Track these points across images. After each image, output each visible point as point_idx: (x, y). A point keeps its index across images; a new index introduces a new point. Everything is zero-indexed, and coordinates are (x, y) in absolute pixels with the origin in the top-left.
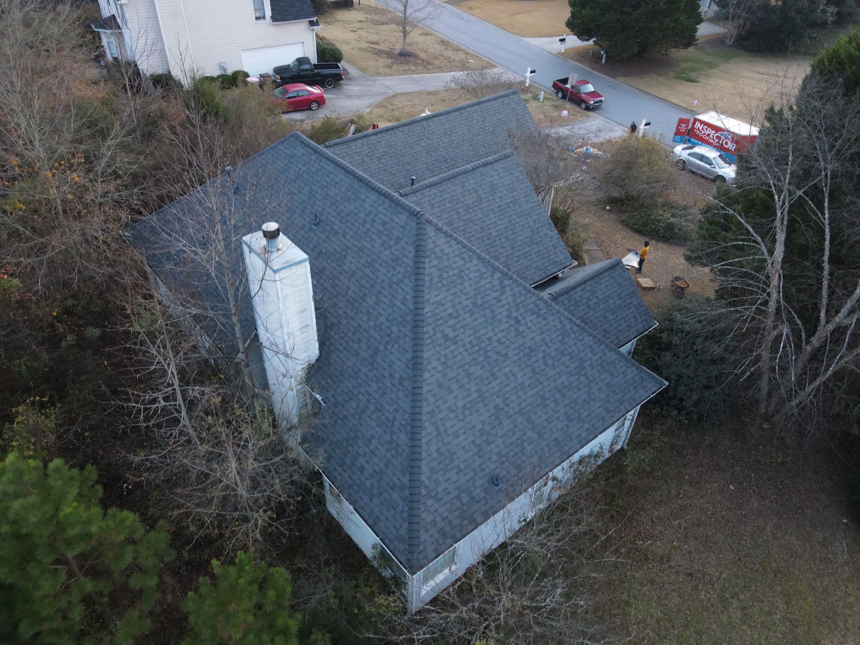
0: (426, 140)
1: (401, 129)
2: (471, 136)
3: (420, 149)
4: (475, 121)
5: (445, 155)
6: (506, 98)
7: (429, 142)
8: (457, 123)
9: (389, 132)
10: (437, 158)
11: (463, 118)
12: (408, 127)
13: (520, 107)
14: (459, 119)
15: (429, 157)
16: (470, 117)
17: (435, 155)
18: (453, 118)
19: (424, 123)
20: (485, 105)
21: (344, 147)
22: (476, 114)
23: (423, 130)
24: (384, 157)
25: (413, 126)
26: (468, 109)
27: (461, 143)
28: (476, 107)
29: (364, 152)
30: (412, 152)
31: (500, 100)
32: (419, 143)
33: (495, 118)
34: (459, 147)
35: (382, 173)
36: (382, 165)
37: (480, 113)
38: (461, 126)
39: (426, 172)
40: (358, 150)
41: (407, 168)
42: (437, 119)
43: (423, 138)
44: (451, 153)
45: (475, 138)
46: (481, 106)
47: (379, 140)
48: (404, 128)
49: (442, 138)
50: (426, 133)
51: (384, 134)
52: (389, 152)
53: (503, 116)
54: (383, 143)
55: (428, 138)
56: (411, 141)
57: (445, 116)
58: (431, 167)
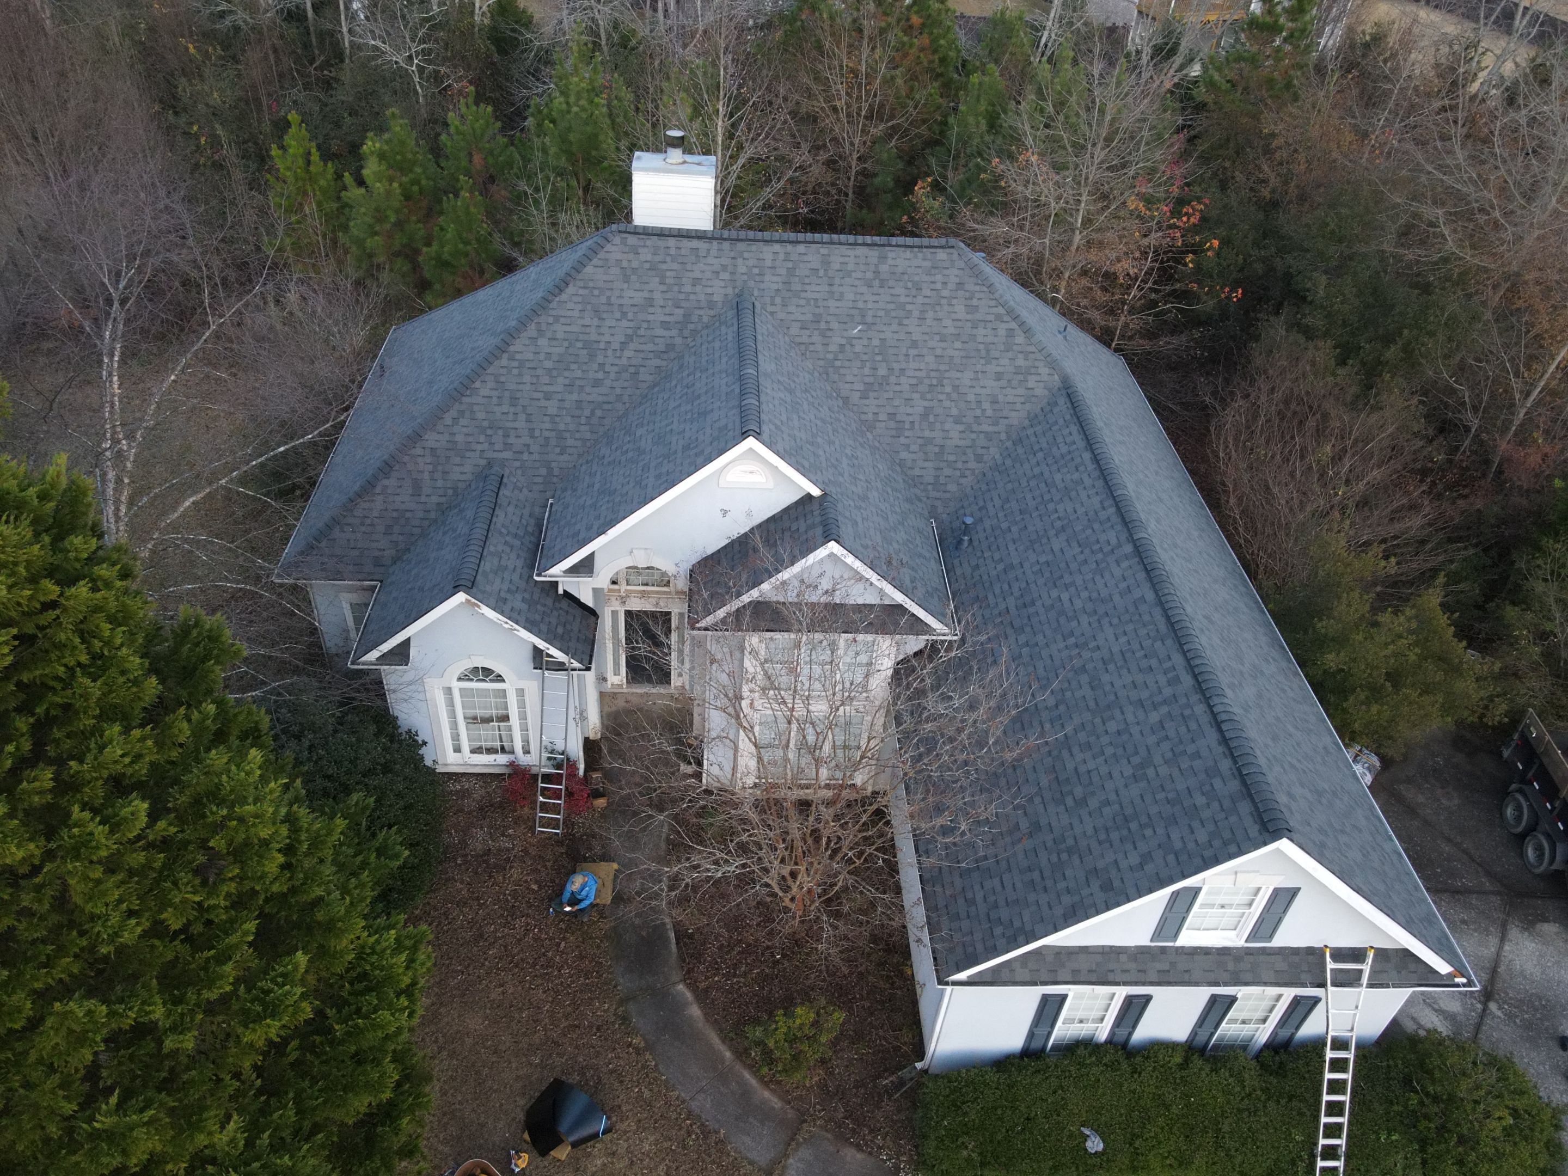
0: (1080, 558)
1: (1110, 502)
2: (1089, 666)
3: (1056, 548)
4: (1139, 678)
5: (1039, 603)
6: (1235, 785)
7: (1074, 566)
8: (1129, 628)
9: (1100, 483)
10: (1033, 586)
11: (1147, 643)
12: (1115, 519)
13: (1202, 836)
14: (1143, 632)
15: (1036, 568)
16: (1154, 662)
17: (1041, 581)
18: (1146, 618)
19: (1128, 548)
20: (1200, 709)
21: (1068, 417)
22: (1162, 680)
23: (1107, 549)
24: (1043, 485)
25: (1119, 527)
26: (1178, 659)
27: (1072, 641)
28: (1187, 680)
29: (1055, 449)
30: (1052, 533)
31: (1225, 765)
32: (1074, 544)
33: (1152, 740)
34: (1059, 637)
35: (1009, 486)
36: (1024, 484)
37: (1167, 692)
38: (1123, 640)
39: (1000, 567)
40: (1060, 439)
41: (1014, 529)
42: (1141, 575)
43: (1087, 551)
44: (1043, 618)
45: (1084, 679)
46: (1195, 698)
47: (1082, 468)
48: (1112, 510)
49: (1085, 594)
50: (1100, 556)
51: (1097, 473)
52: (1053, 490)
53: (1164, 770)
54: (1076, 476)
55: (1086, 561)
56: (1078, 528)
57: (1150, 596)
58: (1012, 575)
